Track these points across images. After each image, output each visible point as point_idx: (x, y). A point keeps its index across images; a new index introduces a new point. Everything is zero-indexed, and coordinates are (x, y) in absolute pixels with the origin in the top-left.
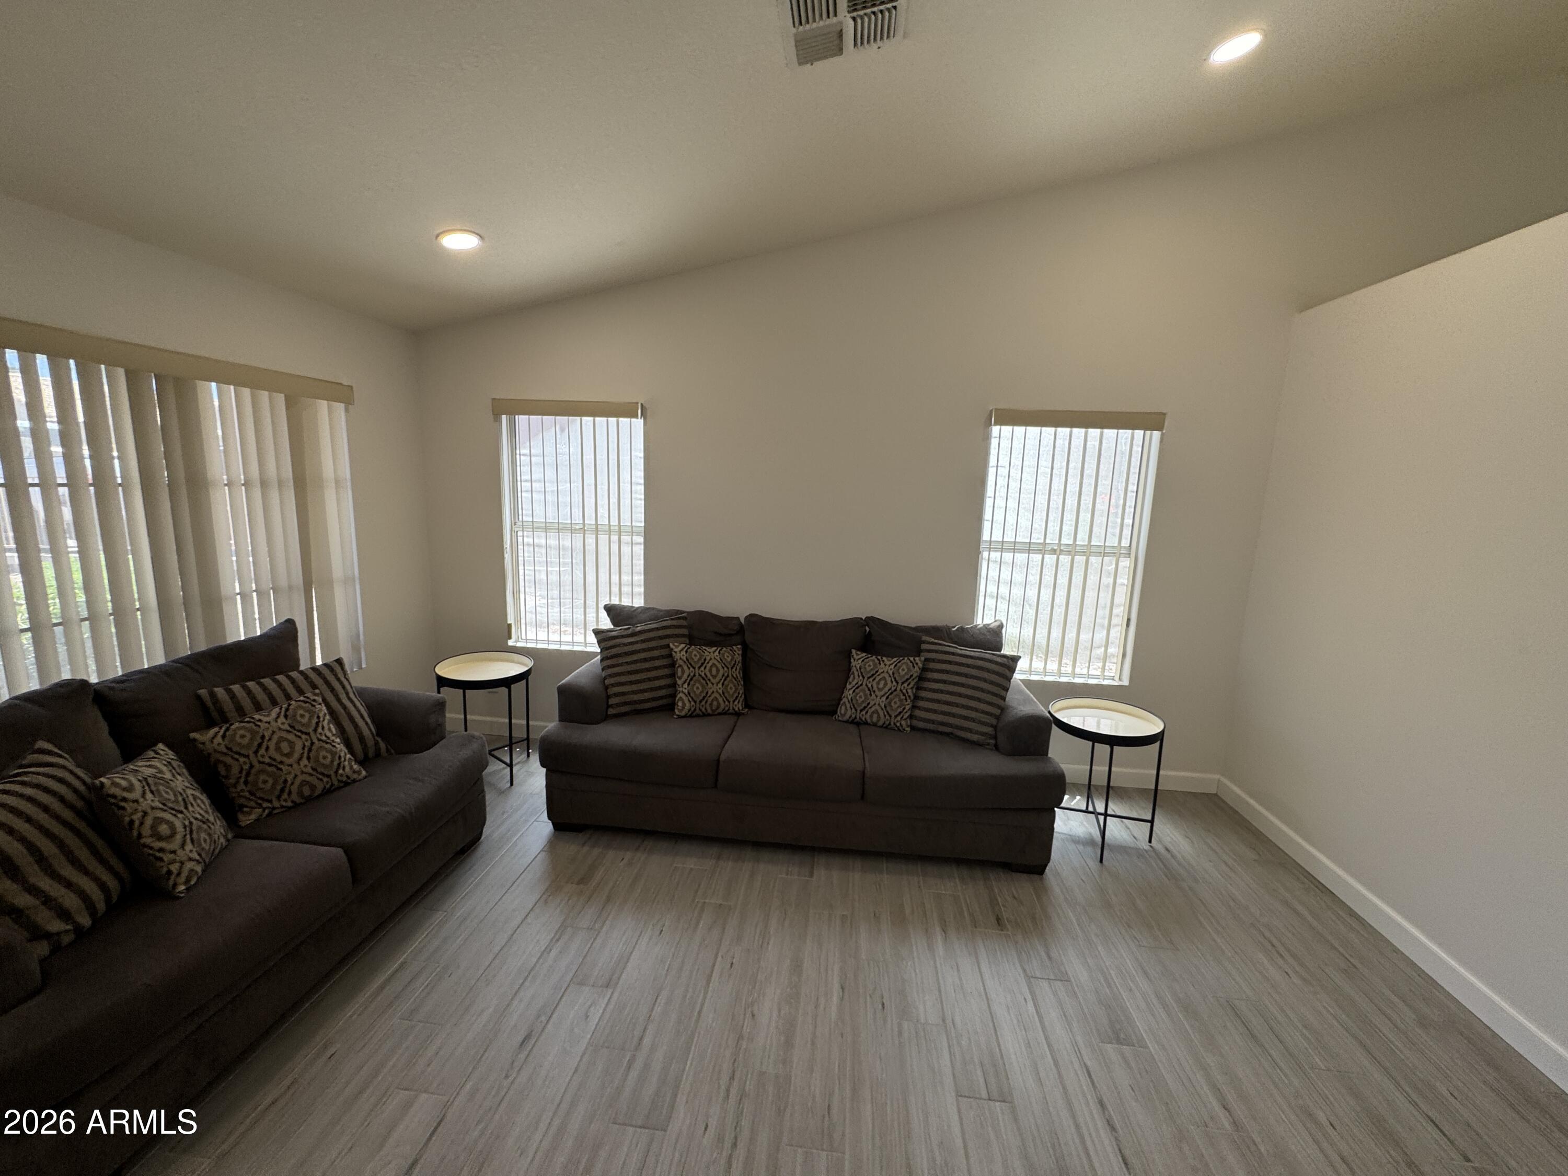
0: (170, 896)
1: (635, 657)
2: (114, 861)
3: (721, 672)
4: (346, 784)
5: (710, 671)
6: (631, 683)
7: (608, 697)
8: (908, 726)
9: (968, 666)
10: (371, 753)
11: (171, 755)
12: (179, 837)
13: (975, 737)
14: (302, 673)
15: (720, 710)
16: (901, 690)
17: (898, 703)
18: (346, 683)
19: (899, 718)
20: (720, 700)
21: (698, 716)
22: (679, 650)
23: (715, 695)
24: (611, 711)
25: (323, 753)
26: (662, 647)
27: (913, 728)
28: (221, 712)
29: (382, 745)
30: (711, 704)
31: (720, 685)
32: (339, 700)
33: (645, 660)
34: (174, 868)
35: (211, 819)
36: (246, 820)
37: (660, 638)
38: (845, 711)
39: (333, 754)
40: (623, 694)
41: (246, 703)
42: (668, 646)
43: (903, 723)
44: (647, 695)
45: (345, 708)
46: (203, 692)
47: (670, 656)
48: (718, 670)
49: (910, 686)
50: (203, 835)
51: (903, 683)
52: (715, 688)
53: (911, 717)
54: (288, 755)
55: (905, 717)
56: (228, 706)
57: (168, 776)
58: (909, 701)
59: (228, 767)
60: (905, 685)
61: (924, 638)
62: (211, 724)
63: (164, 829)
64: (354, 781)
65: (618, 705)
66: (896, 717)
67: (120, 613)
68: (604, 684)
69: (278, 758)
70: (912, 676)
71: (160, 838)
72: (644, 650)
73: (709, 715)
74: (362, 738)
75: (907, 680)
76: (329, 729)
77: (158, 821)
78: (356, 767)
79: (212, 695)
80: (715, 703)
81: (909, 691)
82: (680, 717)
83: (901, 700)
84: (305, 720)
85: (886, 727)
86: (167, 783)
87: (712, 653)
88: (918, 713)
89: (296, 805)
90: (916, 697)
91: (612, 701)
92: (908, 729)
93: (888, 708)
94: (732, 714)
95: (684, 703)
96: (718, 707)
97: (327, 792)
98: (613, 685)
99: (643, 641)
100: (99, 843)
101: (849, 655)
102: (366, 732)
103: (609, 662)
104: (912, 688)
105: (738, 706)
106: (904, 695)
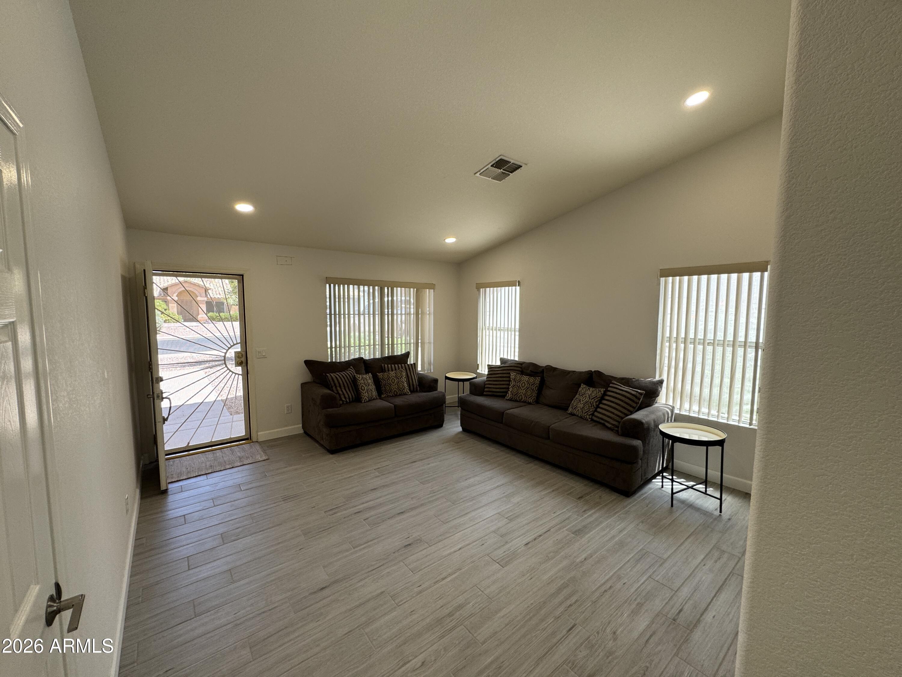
0: (361, 402)
1: (497, 376)
2: (355, 392)
3: (526, 385)
4: (405, 395)
5: (522, 384)
6: (494, 385)
7: (485, 388)
8: (590, 418)
9: (619, 394)
10: (415, 390)
11: (371, 376)
12: (365, 391)
13: (609, 426)
14: (408, 365)
15: (522, 400)
16: (590, 402)
17: (588, 407)
18: (414, 369)
19: (586, 414)
20: (523, 396)
21: (513, 401)
22: (513, 375)
23: (521, 394)
24: (485, 393)
25: (401, 385)
26: (508, 373)
27: (592, 420)
28: (385, 370)
29: (418, 389)
30: (519, 397)
31: (524, 391)
32: (410, 373)
33: (501, 377)
34: (363, 397)
35: (373, 391)
36: (383, 396)
37: (508, 370)
38: (570, 410)
39: (403, 385)
40: (490, 388)
41: (390, 369)
42: (510, 373)
43: (588, 416)
44: (498, 390)
45: (411, 376)
46: (383, 365)
47: (509, 377)
48: (525, 385)
49: (595, 401)
50: (370, 393)
51: (592, 399)
52: (522, 391)
53: (593, 415)
54: (393, 383)
55: (589, 414)
56: (387, 369)
57: (368, 379)
58: (593, 407)
59: (382, 383)
60: (593, 400)
61: (613, 382)
62: (382, 372)
63: (363, 388)
64: (407, 394)
65: (487, 391)
66: (585, 413)
67: (374, 345)
68: (484, 383)
69: (391, 383)
70: (596, 396)
71: (362, 390)
72: (501, 373)
73: (517, 401)
74: (413, 385)
75: (594, 398)
76: (404, 379)
77: (362, 386)
78: (408, 391)
79: (384, 366)
80: (521, 397)
81: (594, 403)
82: (506, 399)
83: (589, 406)
84: (399, 375)
85: (581, 417)
86: (367, 380)
87: (525, 378)
88: (596, 414)
89: (393, 396)
90: (598, 407)
91: (486, 390)
92: (590, 420)
93: (583, 409)
94: (527, 403)
95: (509, 395)
96: (522, 399)
97: (400, 395)
98: (487, 384)
99: (501, 370)
100: (354, 388)
101: (580, 386)
102: (415, 383)
103: (490, 376)
104: (596, 402)
105: (530, 400)
106: (591, 404)
